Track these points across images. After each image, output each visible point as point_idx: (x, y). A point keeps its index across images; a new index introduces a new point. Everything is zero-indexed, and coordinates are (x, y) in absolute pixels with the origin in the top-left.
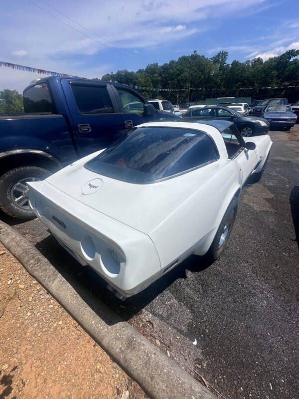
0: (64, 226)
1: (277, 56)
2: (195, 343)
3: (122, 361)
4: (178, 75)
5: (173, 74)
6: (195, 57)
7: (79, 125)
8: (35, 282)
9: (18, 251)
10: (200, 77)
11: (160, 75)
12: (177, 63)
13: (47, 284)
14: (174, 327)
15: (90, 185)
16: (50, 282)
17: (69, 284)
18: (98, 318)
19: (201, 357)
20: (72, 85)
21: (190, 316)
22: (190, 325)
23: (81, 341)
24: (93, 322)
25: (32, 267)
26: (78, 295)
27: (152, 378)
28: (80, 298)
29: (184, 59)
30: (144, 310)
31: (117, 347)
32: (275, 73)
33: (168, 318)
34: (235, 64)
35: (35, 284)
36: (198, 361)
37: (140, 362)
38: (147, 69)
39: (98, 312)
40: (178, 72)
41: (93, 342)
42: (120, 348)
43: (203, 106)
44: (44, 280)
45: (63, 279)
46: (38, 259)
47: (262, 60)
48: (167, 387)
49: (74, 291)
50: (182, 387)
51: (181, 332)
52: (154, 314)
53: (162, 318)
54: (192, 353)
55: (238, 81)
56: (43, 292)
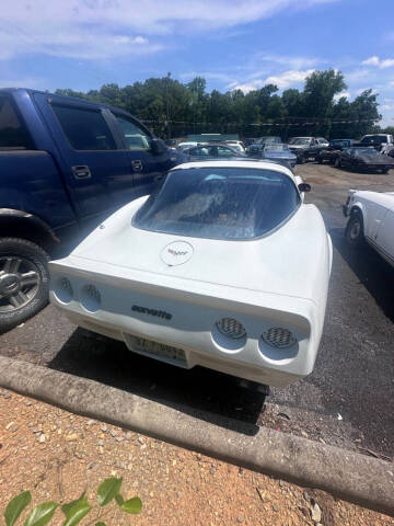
0: (169, 317)
1: (256, 89)
2: (340, 418)
3: (293, 472)
4: (149, 102)
5: (141, 100)
6: (166, 81)
7: (74, 168)
8: (91, 421)
9: (33, 383)
10: (177, 108)
11: (123, 101)
12: (145, 86)
13: (123, 417)
14: (310, 410)
15: (170, 251)
16: (126, 411)
17: (159, 405)
18: (232, 434)
19: (355, 430)
20: (53, 104)
21: (318, 390)
22: (323, 401)
23: (218, 475)
24: (229, 441)
25: (79, 401)
26: (183, 414)
27: (340, 473)
28: (190, 418)
29: (152, 82)
30: (266, 403)
31: (279, 458)
32: (258, 108)
33: (298, 402)
34: (215, 94)
35: (92, 425)
36: (355, 436)
37: (317, 462)
38: (102, 90)
39: (226, 426)
40: (147, 99)
41: (235, 469)
42: (285, 457)
43: (195, 144)
44: (114, 412)
45: (146, 401)
46: (80, 384)
47: (242, 93)
48: (360, 475)
49: (174, 410)
50: (373, 467)
51: (319, 412)
52: (281, 404)
53: (291, 405)
54: (344, 430)
55: (222, 115)
56: (116, 431)
